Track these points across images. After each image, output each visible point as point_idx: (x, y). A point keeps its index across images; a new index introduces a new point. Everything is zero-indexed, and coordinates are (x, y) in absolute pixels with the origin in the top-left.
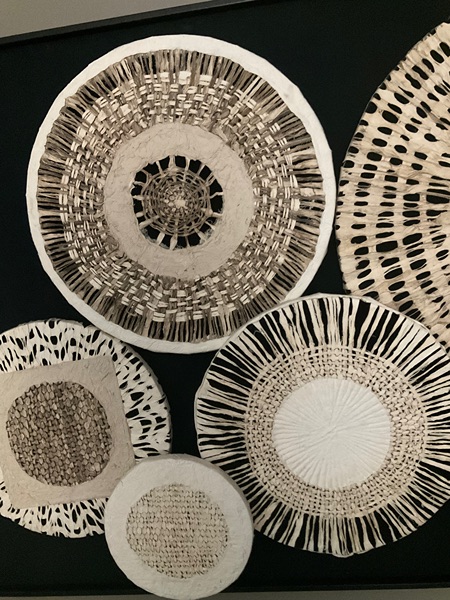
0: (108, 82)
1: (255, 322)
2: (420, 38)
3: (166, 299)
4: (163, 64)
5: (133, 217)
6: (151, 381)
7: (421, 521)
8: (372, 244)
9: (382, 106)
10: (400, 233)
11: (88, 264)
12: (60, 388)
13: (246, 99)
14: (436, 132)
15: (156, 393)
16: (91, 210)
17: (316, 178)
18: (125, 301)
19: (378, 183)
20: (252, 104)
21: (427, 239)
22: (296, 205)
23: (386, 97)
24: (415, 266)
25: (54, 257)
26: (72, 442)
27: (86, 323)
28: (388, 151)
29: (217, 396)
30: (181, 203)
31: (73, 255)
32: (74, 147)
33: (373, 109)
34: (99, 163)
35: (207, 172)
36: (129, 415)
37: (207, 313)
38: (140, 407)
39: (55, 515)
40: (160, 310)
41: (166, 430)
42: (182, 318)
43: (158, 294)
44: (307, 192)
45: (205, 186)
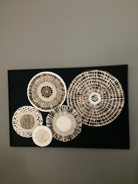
0: (40, 76)
1: (55, 108)
2: (77, 75)
3: (44, 104)
4: (47, 75)
5: (41, 93)
6: (41, 115)
7: (75, 137)
8: (71, 99)
9: (73, 83)
10: (74, 98)
11: (34, 99)
12: (28, 115)
13: (56, 80)
14: (79, 86)
15: (42, 117)
16: (36, 92)
17: (64, 90)
19: (72, 92)
20: (57, 81)
21: (77, 99)
22: (62, 93)
23: (73, 82)
24: (76, 103)
25: (30, 98)
26: (29, 123)
27: (33, 107)
28: (73, 88)
29: (49, 118)
33: (71, 83)
34: (37, 86)
36: (37, 120)
38: (39, 119)
39: (25, 134)
41: (42, 122)
42: (46, 107)
44: (63, 92)
45: (50, 90)
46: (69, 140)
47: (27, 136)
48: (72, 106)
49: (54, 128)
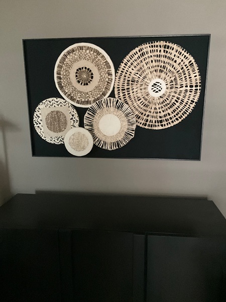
0: (73, 51)
1: (97, 102)
2: (132, 50)
3: (80, 96)
4: (84, 48)
6: (76, 113)
8: (121, 89)
9: (124, 62)
10: (126, 87)
11: (65, 87)
12: (57, 112)
14: (134, 68)
15: (77, 115)
17: (111, 75)
18: (72, 95)
19: (122, 77)
21: (131, 89)
22: (107, 79)
24: (128, 94)
25: (59, 85)
26: (59, 124)
27: (64, 99)
28: (125, 71)
29: (89, 116)
32: (65, 63)
34: (70, 67)
35: (90, 71)
36: (71, 119)
37: (88, 99)
38: (73, 118)
39: (54, 139)
41: (78, 123)
42: (83, 100)
44: (109, 77)
45: (90, 74)
46: (117, 148)
47: (57, 142)
48: (123, 99)
49: (95, 132)
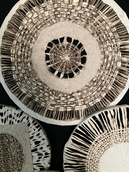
5: (45, 63)
12: (2, 136)
13: (102, 15)
16: (26, 57)
18: (37, 100)
20: (105, 18)
22: (119, 64)
27: (17, 108)
29: (75, 147)
30: (67, 58)
31: (15, 77)
32: (21, 28)
34: (32, 37)
35: (81, 45)
36: (33, 151)
37: (73, 108)
38: (38, 148)
40: (52, 105)
41: (49, 159)
42: (62, 109)
43: (52, 98)
44: (125, 59)
45: (79, 52)
